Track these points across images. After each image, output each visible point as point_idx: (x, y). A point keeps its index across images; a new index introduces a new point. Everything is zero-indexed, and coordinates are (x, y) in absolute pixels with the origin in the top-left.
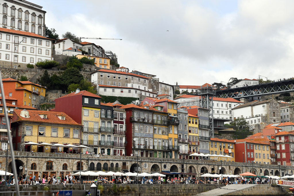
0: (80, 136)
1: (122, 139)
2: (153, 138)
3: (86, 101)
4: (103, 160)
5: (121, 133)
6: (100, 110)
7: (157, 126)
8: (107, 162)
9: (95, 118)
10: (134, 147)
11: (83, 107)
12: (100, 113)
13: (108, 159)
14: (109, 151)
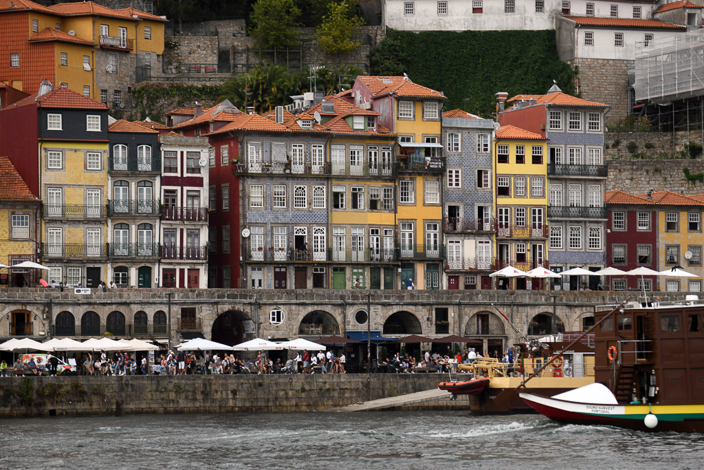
0: (36, 231)
1: (198, 235)
2: (327, 225)
3: (55, 123)
4: (104, 304)
5: (192, 216)
6: (106, 147)
7: (347, 183)
8: (122, 309)
9: (88, 175)
11: (43, 141)
12: (106, 156)
13: (124, 300)
14: (145, 273)
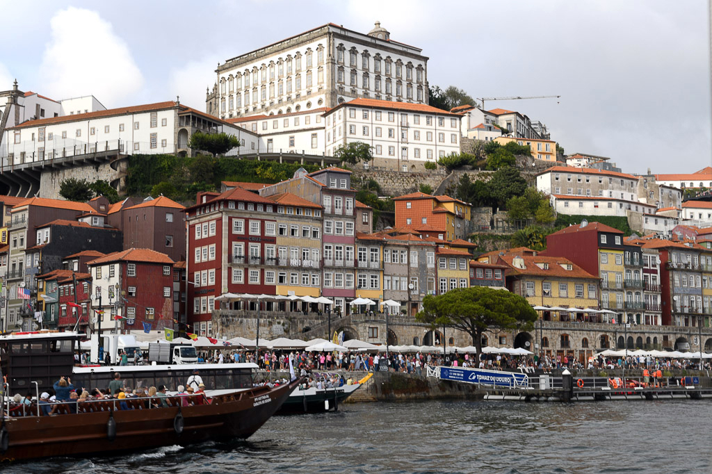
0: (598, 295)
1: (656, 299)
2: (702, 296)
3: (604, 240)
4: (635, 333)
5: (654, 289)
6: (623, 253)
7: (707, 275)
8: (642, 335)
9: (617, 266)
10: (675, 310)
11: (600, 249)
12: (623, 257)
13: (642, 331)
14: (638, 317)
